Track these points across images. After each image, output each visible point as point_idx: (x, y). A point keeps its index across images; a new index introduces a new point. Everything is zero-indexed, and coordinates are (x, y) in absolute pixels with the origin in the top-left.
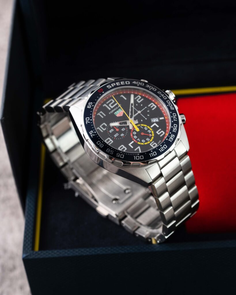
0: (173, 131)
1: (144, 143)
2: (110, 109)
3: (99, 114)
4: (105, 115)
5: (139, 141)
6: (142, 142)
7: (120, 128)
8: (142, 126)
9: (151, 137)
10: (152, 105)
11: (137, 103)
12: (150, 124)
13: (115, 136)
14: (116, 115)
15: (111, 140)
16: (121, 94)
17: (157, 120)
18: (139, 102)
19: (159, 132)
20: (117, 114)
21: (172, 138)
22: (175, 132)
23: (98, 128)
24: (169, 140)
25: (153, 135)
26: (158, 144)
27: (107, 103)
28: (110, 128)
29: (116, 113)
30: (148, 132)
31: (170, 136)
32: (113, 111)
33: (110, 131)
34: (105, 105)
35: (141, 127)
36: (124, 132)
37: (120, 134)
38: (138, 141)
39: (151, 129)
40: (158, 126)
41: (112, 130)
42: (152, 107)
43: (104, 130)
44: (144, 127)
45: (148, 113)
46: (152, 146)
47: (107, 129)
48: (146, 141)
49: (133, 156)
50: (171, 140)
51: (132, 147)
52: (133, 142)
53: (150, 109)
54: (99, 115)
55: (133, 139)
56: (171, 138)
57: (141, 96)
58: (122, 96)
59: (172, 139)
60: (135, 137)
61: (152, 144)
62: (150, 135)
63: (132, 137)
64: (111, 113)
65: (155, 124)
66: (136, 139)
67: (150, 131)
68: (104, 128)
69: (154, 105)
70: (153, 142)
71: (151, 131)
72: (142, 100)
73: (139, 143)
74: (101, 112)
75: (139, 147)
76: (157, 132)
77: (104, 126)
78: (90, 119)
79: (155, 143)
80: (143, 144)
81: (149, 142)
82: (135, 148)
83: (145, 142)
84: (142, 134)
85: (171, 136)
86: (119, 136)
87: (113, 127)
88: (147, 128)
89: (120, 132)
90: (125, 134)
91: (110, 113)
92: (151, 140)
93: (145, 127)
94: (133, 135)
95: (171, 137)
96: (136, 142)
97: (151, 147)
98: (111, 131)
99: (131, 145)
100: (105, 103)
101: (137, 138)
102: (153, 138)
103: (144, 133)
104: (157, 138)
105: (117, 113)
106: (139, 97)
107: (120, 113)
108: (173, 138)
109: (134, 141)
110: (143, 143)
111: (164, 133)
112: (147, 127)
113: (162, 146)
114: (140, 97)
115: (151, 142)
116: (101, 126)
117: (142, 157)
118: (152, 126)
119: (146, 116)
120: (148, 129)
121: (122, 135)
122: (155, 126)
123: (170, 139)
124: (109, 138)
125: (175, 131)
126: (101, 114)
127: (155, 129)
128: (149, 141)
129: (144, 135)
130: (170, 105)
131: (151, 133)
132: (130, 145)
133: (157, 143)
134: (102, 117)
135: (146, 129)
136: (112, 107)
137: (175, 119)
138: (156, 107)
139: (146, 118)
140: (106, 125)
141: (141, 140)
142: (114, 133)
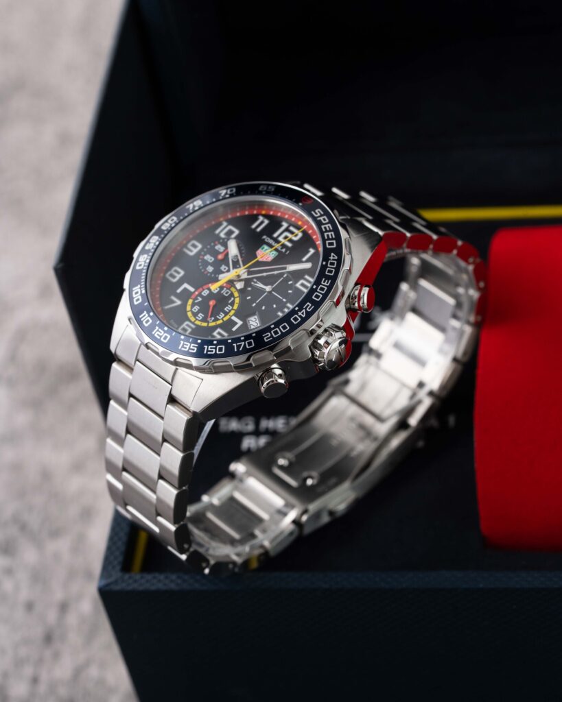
0: (206, 347)
1: (191, 311)
2: (275, 235)
3: (261, 218)
4: (259, 229)
5: (196, 301)
7: (226, 260)
8: (234, 301)
9: (208, 322)
11: (296, 282)
13: (207, 257)
14: (260, 250)
15: (196, 251)
16: (315, 248)
18: (298, 285)
19: (219, 333)
21: (188, 347)
22: (205, 352)
23: (225, 224)
24: (182, 342)
25: (212, 324)
27: (292, 229)
28: (225, 245)
29: (266, 247)
30: (218, 314)
31: (191, 343)
32: (271, 241)
34: (285, 225)
35: (232, 299)
36: (217, 271)
37: (212, 264)
38: (195, 299)
39: (227, 317)
40: (234, 329)
41: (222, 249)
43: (222, 235)
44: (232, 304)
45: (269, 306)
46: (184, 325)
47: (223, 239)
48: (195, 315)
50: (183, 347)
51: (179, 291)
52: (192, 290)
53: (282, 308)
54: (257, 219)
55: (201, 289)
58: (312, 252)
59: (186, 348)
60: (205, 293)
61: (187, 325)
62: (213, 318)
63: (205, 287)
64: (264, 239)
65: (240, 323)
66: (200, 295)
67: (222, 317)
68: (225, 234)
70: (193, 326)
72: (305, 291)
73: (190, 301)
74: (266, 222)
75: (178, 302)
77: (230, 233)
79: (190, 330)
80: (188, 308)
81: (193, 319)
82: (177, 295)
83: (193, 313)
84: (213, 302)
85: (192, 345)
86: (206, 264)
88: (230, 311)
89: (216, 264)
90: (211, 273)
91: (264, 237)
92: (198, 323)
93: (232, 306)
94: (210, 289)
95: (189, 344)
96: (193, 297)
98: (220, 248)
99: (185, 289)
101: (202, 296)
102: (205, 324)
103: (215, 307)
105: (266, 250)
107: (266, 255)
108: (190, 349)
109: (194, 292)
110: (191, 309)
112: (232, 309)
115: (193, 323)
116: (229, 227)
118: (234, 318)
119: (259, 305)
120: (226, 314)
121: (210, 269)
122: (236, 323)
123: (184, 344)
124: (200, 247)
125: (208, 351)
126: (262, 222)
127: (228, 325)
128: (197, 319)
129: (209, 306)
130: (276, 332)
131: (217, 320)
132: (186, 285)
134: (254, 226)
135: (228, 308)
136: (280, 238)
137: (239, 347)
139: (257, 304)
140: (233, 236)
141: (198, 304)
142: (215, 253)
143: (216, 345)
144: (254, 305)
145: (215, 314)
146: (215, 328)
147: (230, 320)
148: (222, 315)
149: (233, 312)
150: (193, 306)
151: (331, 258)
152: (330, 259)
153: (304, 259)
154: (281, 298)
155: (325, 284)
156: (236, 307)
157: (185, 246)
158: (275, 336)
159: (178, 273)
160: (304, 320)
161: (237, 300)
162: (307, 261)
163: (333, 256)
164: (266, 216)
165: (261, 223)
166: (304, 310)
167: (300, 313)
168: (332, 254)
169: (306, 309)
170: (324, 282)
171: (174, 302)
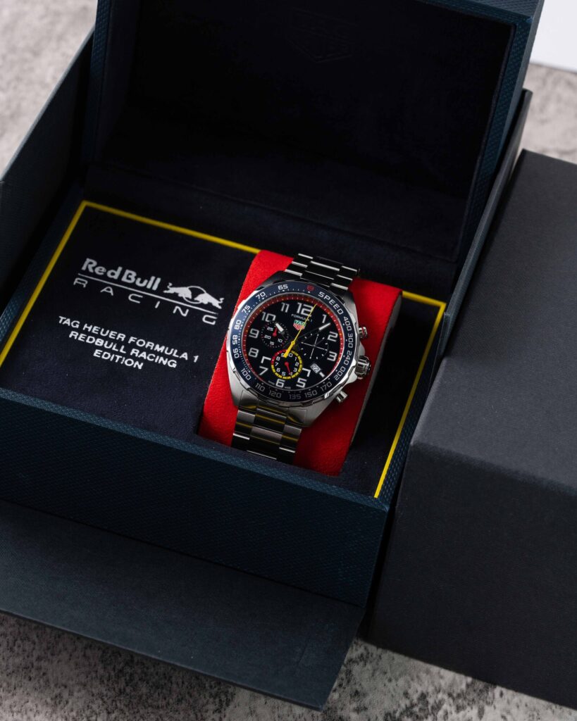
0: (306, 394)
2: (298, 312)
4: (286, 311)
6: (276, 369)
7: (279, 336)
9: (289, 376)
10: (334, 355)
11: (327, 337)
12: (307, 365)
13: (266, 336)
14: (294, 323)
15: (257, 335)
16: (326, 314)
17: (317, 372)
18: (329, 338)
19: (301, 381)
20: (297, 323)
22: (306, 397)
23: (265, 313)
25: (293, 376)
26: (284, 388)
27: (305, 305)
28: (272, 325)
29: (297, 321)
32: (297, 317)
33: (269, 328)
34: (300, 304)
35: (296, 358)
36: (277, 343)
37: (271, 340)
38: (275, 364)
39: (299, 371)
40: (308, 375)
41: (272, 329)
42: (331, 356)
43: (267, 320)
44: (298, 361)
45: (320, 356)
46: (278, 382)
48: (280, 373)
49: (244, 367)
50: (292, 398)
51: (262, 362)
52: (270, 359)
53: (328, 355)
54: (282, 305)
55: (274, 357)
56: (295, 396)
57: (339, 336)
58: (325, 316)
59: (294, 398)
60: (278, 359)
61: (280, 381)
63: (276, 355)
65: (309, 371)
66: (276, 361)
68: (268, 319)
69: (335, 357)
70: (284, 381)
71: (297, 372)
72: (335, 341)
73: (273, 366)
74: (288, 305)
75: (267, 369)
76: (299, 379)
77: (270, 318)
78: (264, 297)
79: (283, 384)
80: (274, 371)
81: (281, 377)
82: (263, 365)
83: (278, 373)
84: (287, 364)
86: (268, 341)
87: (275, 328)
88: (299, 365)
89: (274, 339)
90: (274, 345)
91: (292, 315)
92: (284, 378)
94: (280, 355)
96: (272, 363)
97: (275, 382)
99: (265, 360)
100: (303, 302)
101: (277, 361)
102: (289, 378)
103: (289, 365)
104: (291, 383)
106: (335, 335)
107: (300, 326)
108: (297, 397)
109: (272, 360)
110: (276, 371)
111: (304, 386)
113: (277, 392)
114: (336, 337)
115: (282, 379)
116: (268, 315)
117: (248, 377)
118: (303, 369)
119: (314, 357)
120: (298, 368)
121: (272, 343)
122: (307, 372)
124: (258, 332)
126: (286, 306)
127: (303, 374)
129: (286, 366)
130: (340, 373)
131: (294, 373)
132: (264, 358)
133: (285, 386)
134: (282, 310)
135: (297, 364)
136: (302, 313)
137: (324, 388)
138: (334, 360)
140: (274, 319)
141: (278, 366)
142: (269, 333)
144: (310, 358)
145: (292, 370)
146: (296, 378)
147: (303, 371)
148: (296, 369)
149: (301, 366)
150: (276, 368)
152: (345, 321)
153: (323, 322)
156: (301, 362)
157: (249, 333)
159: (256, 351)
160: (351, 361)
161: (299, 358)
162: (326, 322)
163: (346, 319)
164: (286, 302)
165: (286, 308)
166: (348, 356)
167: (347, 358)
168: (344, 318)
169: (348, 354)
171: (263, 370)
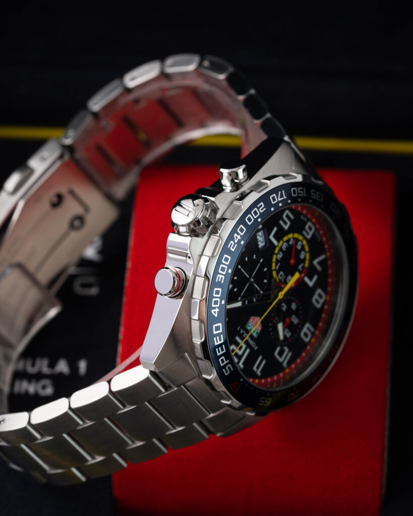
1: (306, 252)
2: (248, 351)
3: (259, 373)
4: (261, 358)
5: (303, 264)
6: (305, 257)
7: (285, 317)
8: (276, 266)
9: (294, 238)
14: (259, 331)
15: (305, 329)
19: (286, 224)
20: (256, 332)
23: (285, 365)
25: (291, 236)
27: (236, 360)
29: (254, 334)
30: (287, 248)
32: (251, 342)
34: (241, 364)
35: (277, 268)
36: (289, 304)
37: (293, 312)
38: (304, 267)
39: (281, 242)
40: (275, 229)
43: (287, 351)
44: (277, 261)
46: (311, 234)
47: (286, 344)
48: (303, 248)
51: (315, 277)
52: (306, 279)
54: (262, 372)
55: (300, 280)
61: (308, 234)
62: (291, 243)
63: (297, 283)
64: (256, 346)
65: (271, 237)
66: (301, 273)
67: (284, 245)
70: (304, 233)
73: (307, 264)
74: (255, 368)
75: (315, 263)
76: (286, 227)
79: (307, 227)
80: (308, 256)
81: (305, 242)
86: (297, 313)
88: (278, 253)
90: (293, 301)
91: (256, 348)
92: (301, 238)
93: (277, 259)
96: (305, 270)
97: (314, 235)
98: (288, 334)
99: (311, 280)
101: (299, 271)
103: (291, 257)
104: (297, 225)
105: (254, 332)
107: (254, 325)
109: (304, 276)
110: (306, 254)
112: (277, 255)
115: (304, 237)
116: (281, 360)
118: (275, 243)
120: (281, 249)
121: (294, 306)
122: (274, 236)
124: (302, 334)
126: (258, 368)
127: (280, 234)
128: (302, 242)
129: (294, 258)
131: (288, 241)
132: (311, 284)
133: (306, 223)
134: (264, 362)
135: (280, 256)
136: (244, 347)
139: (259, 262)
140: (279, 349)
141: (301, 261)
143: (298, 197)
144: (261, 260)
145: (290, 248)
146: (291, 230)
147: (278, 241)
148: (284, 248)
149: (277, 251)
150: (305, 259)
151: (217, 310)
152: (218, 308)
154: (242, 269)
155: (221, 276)
156: (275, 257)
157: (313, 334)
158: (256, 209)
159: (316, 300)
160: (235, 230)
161: (273, 267)
166: (236, 241)
167: (239, 237)
168: (216, 315)
169: (235, 244)
170: (222, 278)
171: (319, 263)
